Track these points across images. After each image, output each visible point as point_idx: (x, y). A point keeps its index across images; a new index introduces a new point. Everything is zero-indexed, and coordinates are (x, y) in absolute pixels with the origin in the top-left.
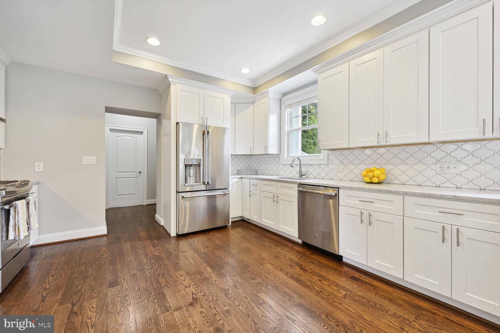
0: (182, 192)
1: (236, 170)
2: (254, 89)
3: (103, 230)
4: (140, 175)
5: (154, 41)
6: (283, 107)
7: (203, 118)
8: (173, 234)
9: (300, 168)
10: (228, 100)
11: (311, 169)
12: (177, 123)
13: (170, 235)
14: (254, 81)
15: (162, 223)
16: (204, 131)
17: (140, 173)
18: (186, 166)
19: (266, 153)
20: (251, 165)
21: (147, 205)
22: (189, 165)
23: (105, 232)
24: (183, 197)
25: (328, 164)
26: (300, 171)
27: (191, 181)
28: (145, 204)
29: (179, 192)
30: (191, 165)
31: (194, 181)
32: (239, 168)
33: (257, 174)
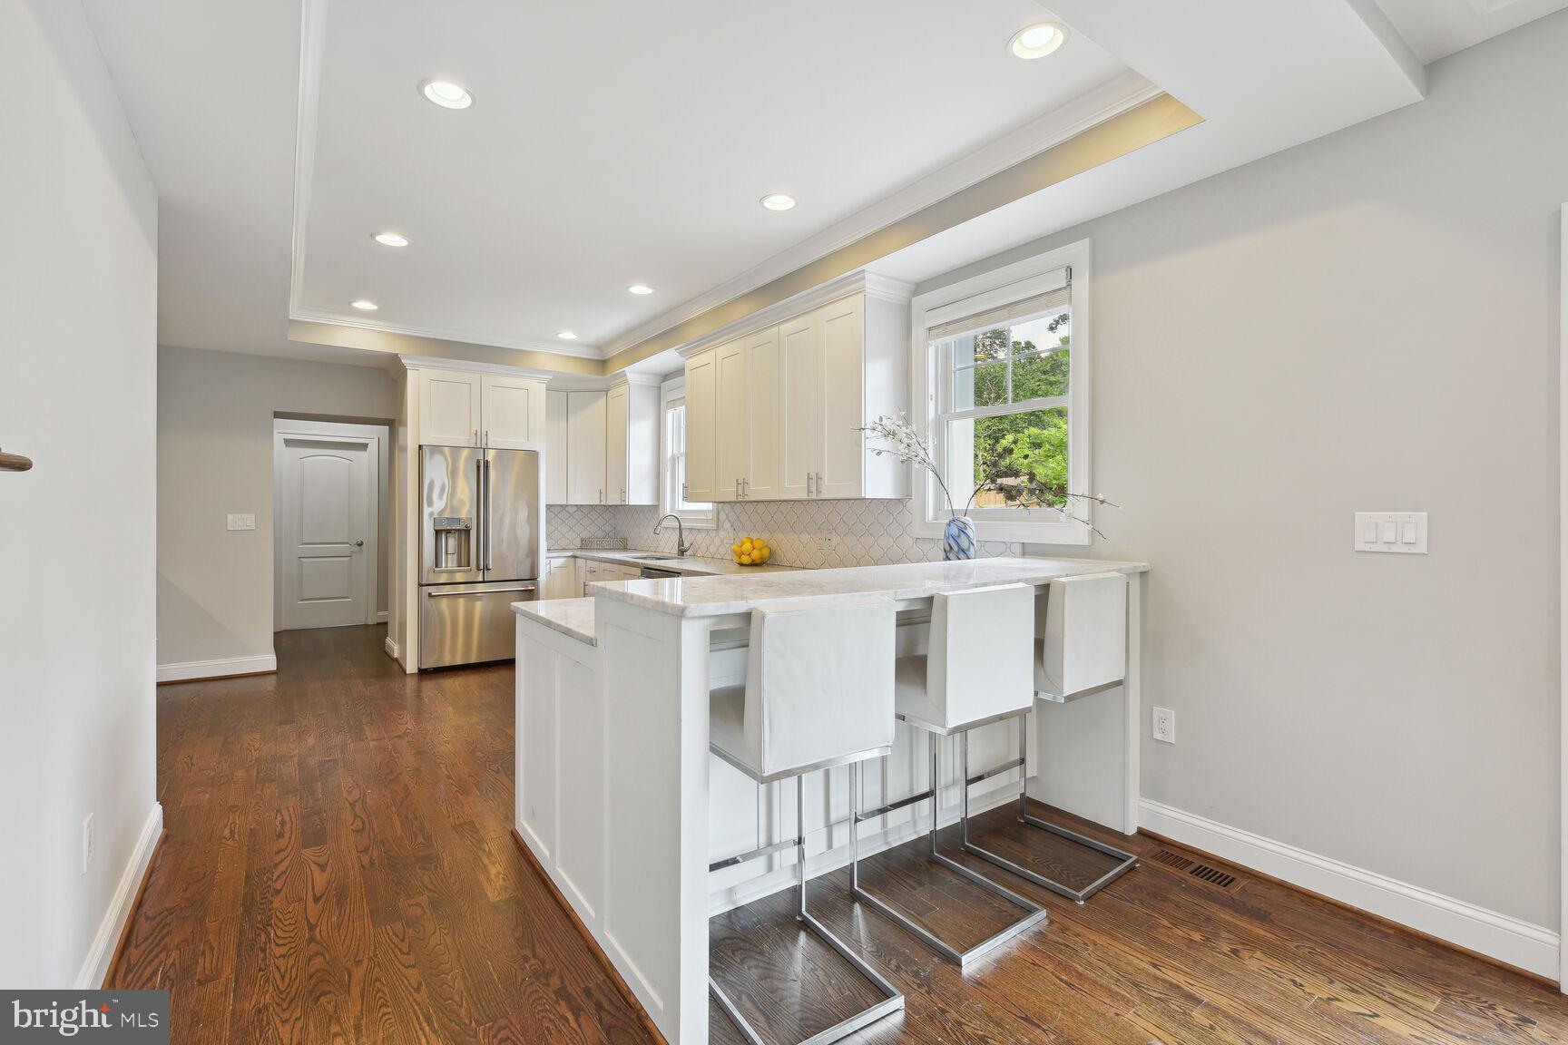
0: (429, 585)
1: (579, 538)
2: (602, 364)
3: (268, 662)
4: (361, 551)
5: (364, 305)
6: (663, 404)
7: (479, 434)
8: (411, 667)
9: (681, 536)
10: (538, 389)
11: (700, 537)
12: (420, 446)
13: (405, 672)
14: (599, 347)
15: (396, 655)
16: (478, 461)
17: (360, 544)
18: (438, 532)
19: (623, 503)
20: (618, 528)
21: (378, 624)
22: (444, 530)
23: (273, 667)
24: (430, 595)
25: (717, 529)
26: (681, 543)
27: (449, 562)
28: (371, 622)
29: (423, 585)
30: (448, 532)
31: (455, 563)
32: (585, 535)
33: (625, 549)
